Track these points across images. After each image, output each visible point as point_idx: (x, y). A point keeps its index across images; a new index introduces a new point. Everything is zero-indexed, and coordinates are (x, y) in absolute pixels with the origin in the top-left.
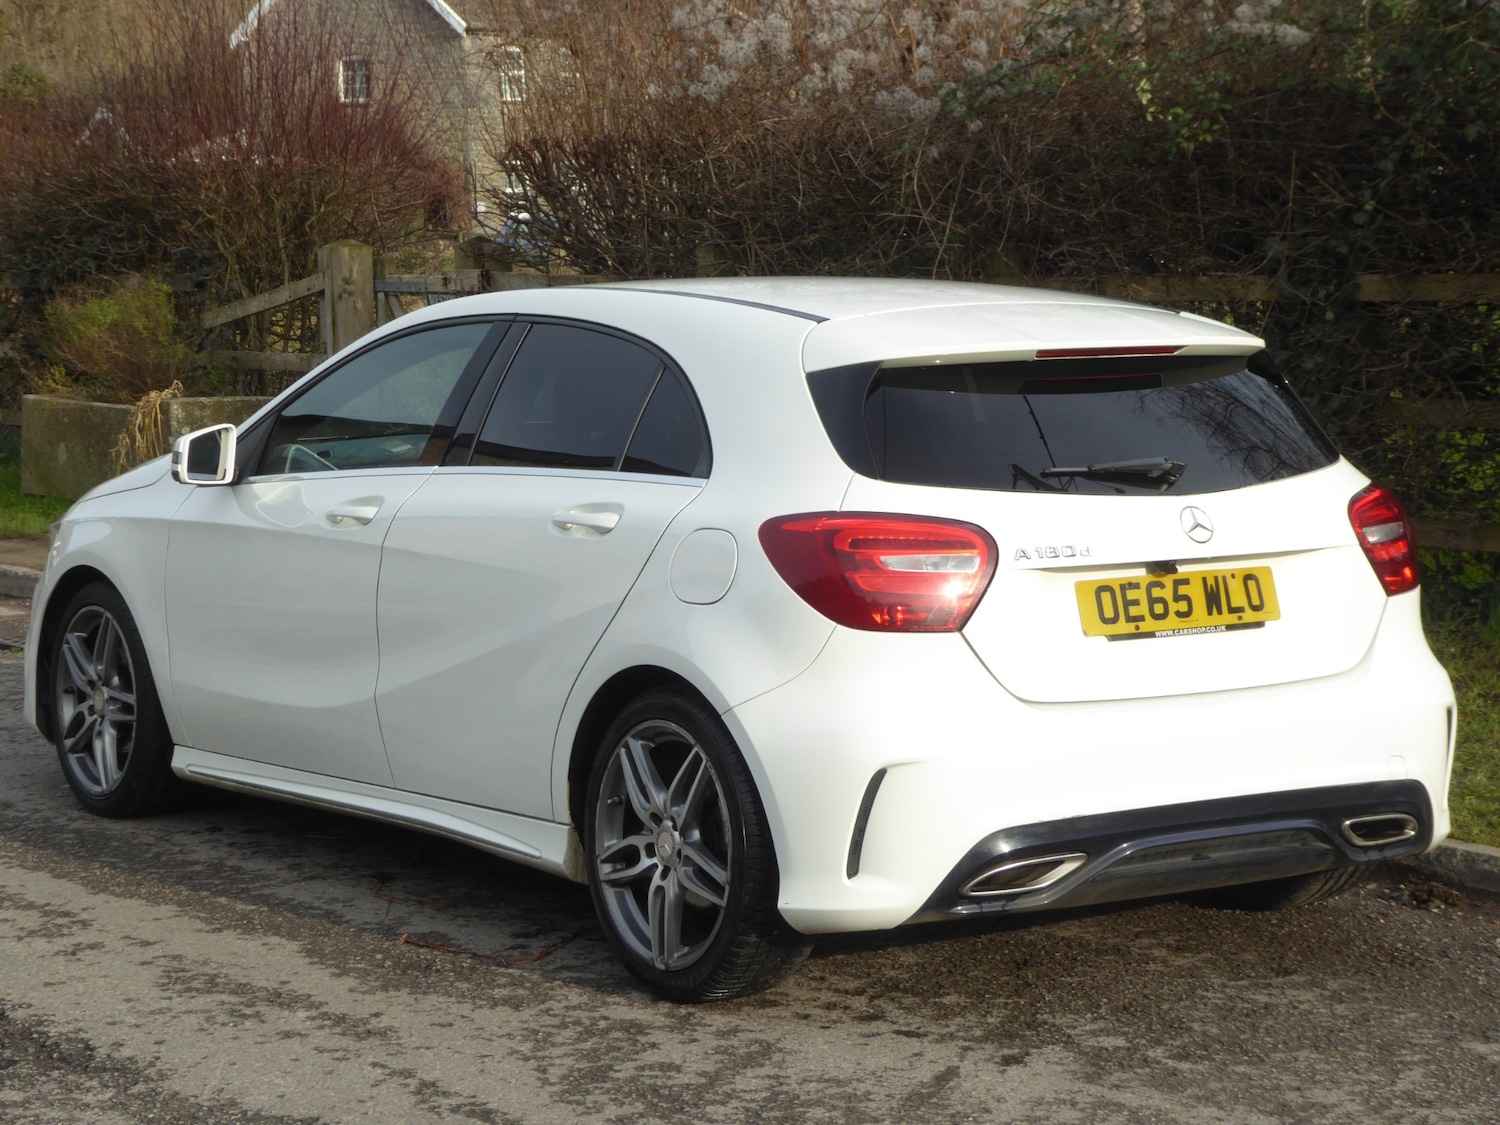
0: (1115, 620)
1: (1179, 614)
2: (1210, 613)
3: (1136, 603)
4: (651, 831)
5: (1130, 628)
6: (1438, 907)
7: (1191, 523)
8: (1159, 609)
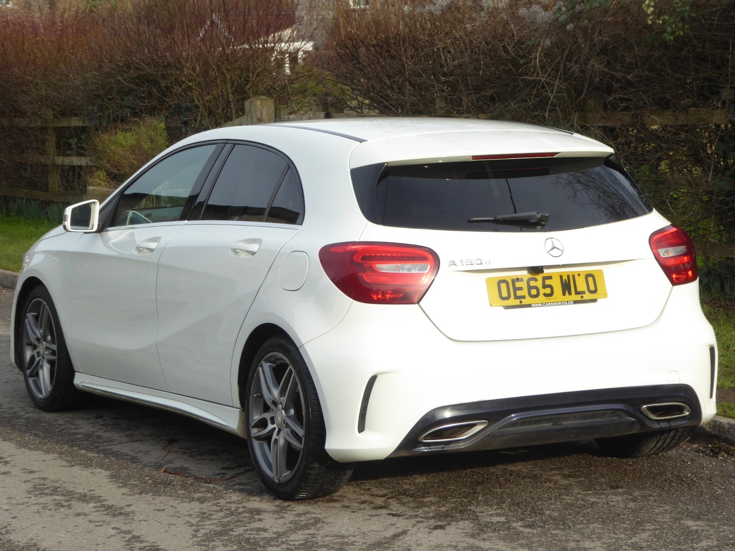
0: (508, 298)
1: (545, 295)
2: (564, 294)
3: (521, 289)
4: (273, 410)
5: (517, 302)
6: (723, 456)
7: (551, 247)
8: (534, 292)
